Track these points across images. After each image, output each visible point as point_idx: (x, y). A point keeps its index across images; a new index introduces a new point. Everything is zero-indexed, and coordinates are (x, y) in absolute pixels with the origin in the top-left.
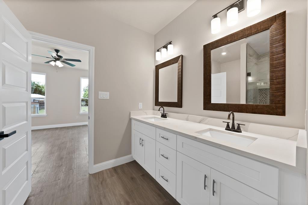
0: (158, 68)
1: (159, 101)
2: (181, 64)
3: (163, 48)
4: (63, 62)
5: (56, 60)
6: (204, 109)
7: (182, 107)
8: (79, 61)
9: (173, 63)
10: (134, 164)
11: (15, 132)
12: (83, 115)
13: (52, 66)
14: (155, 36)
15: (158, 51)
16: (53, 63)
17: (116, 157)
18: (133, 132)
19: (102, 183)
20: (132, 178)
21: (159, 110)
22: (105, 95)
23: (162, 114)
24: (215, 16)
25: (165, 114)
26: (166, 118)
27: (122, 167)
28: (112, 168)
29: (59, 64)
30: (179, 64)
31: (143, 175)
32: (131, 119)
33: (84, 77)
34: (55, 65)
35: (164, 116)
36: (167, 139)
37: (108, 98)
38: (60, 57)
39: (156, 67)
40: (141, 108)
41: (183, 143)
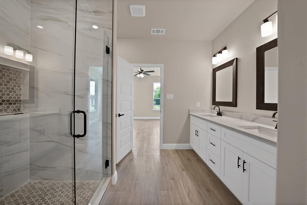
0: (215, 70)
1: (216, 101)
2: (235, 67)
3: (219, 53)
4: (144, 73)
5: (140, 73)
6: (257, 109)
7: (236, 107)
8: (153, 71)
9: (229, 66)
10: (192, 151)
11: (123, 115)
12: (157, 111)
13: (138, 77)
14: (213, 41)
15: (214, 56)
16: (138, 76)
17: (178, 143)
18: (191, 126)
19: (167, 156)
20: (189, 159)
21: (214, 109)
22: (170, 96)
23: (218, 113)
24: (266, 21)
25: (221, 112)
26: (222, 116)
27: (182, 151)
28: (175, 150)
29: (142, 75)
30: (233, 66)
31: (197, 160)
32: (190, 115)
33: (157, 81)
34: (140, 76)
35: (219, 114)
36: (215, 131)
37: (173, 98)
38: (142, 71)
39: (213, 70)
40: (199, 107)
41: (225, 133)
